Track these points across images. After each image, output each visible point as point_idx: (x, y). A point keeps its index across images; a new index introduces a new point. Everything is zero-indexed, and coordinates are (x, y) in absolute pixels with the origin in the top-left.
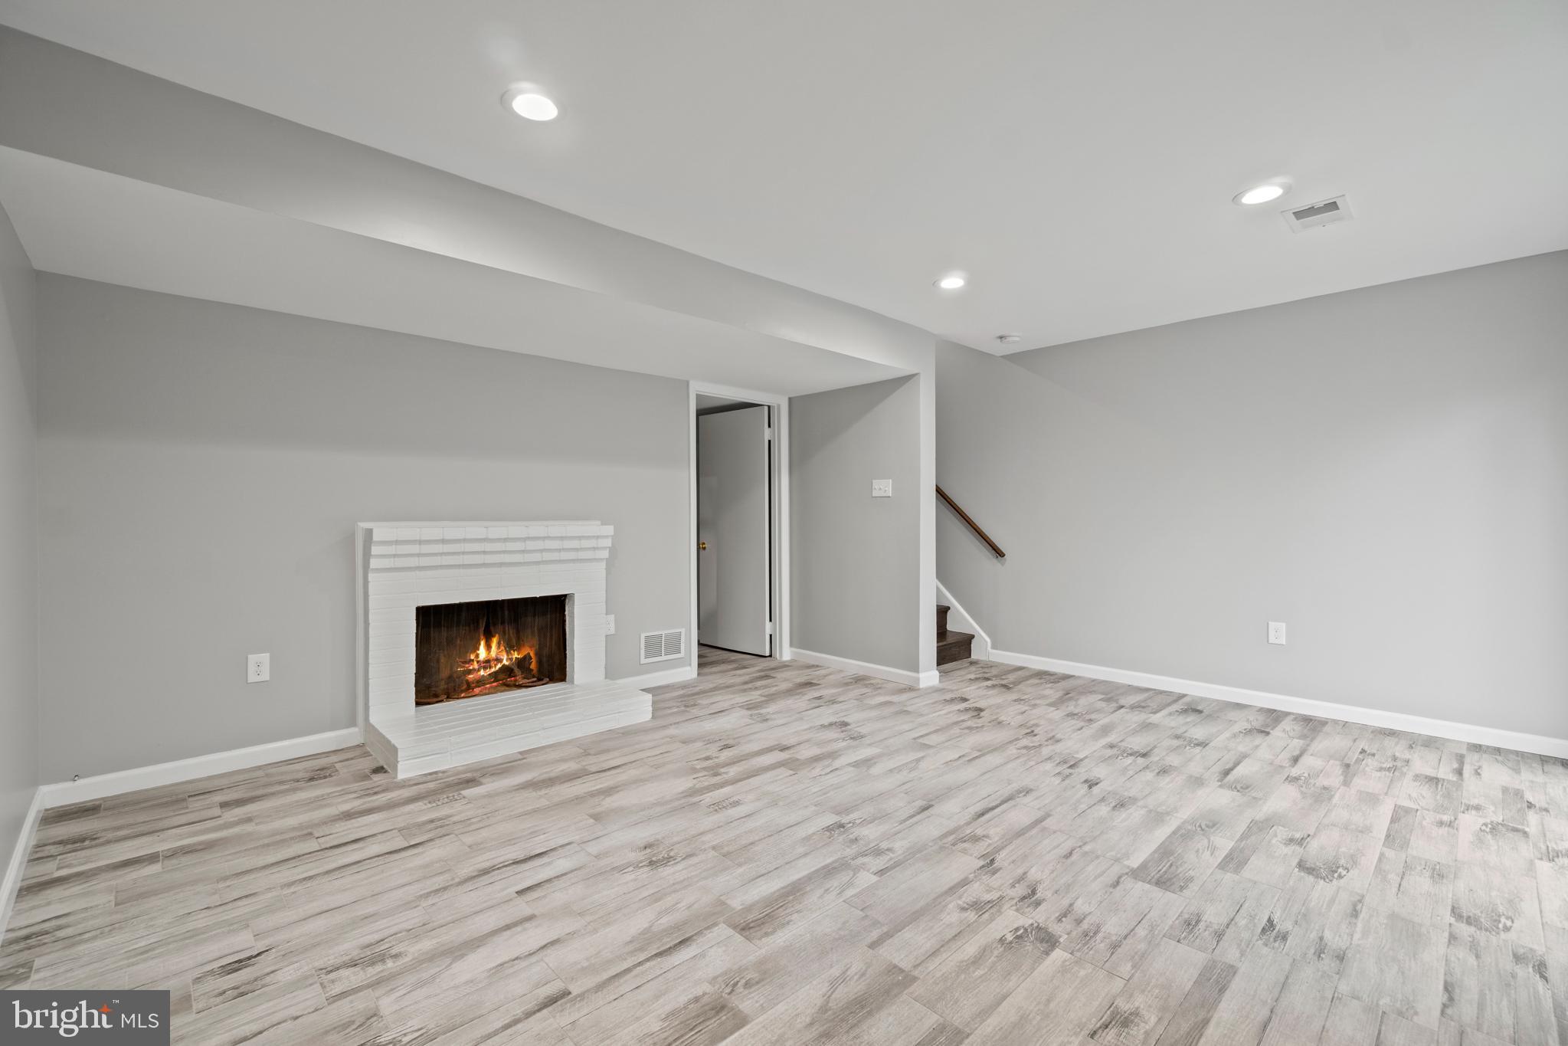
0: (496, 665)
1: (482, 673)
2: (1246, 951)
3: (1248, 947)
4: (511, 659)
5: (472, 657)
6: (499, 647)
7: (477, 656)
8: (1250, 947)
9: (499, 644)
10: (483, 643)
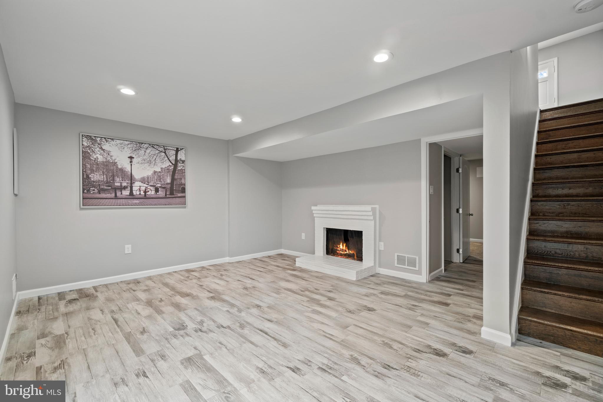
0: (345, 252)
1: (341, 252)
2: (141, 363)
3: (142, 364)
4: (349, 252)
5: (338, 246)
6: (346, 247)
7: (340, 247)
8: (142, 365)
9: (346, 246)
10: (341, 244)
